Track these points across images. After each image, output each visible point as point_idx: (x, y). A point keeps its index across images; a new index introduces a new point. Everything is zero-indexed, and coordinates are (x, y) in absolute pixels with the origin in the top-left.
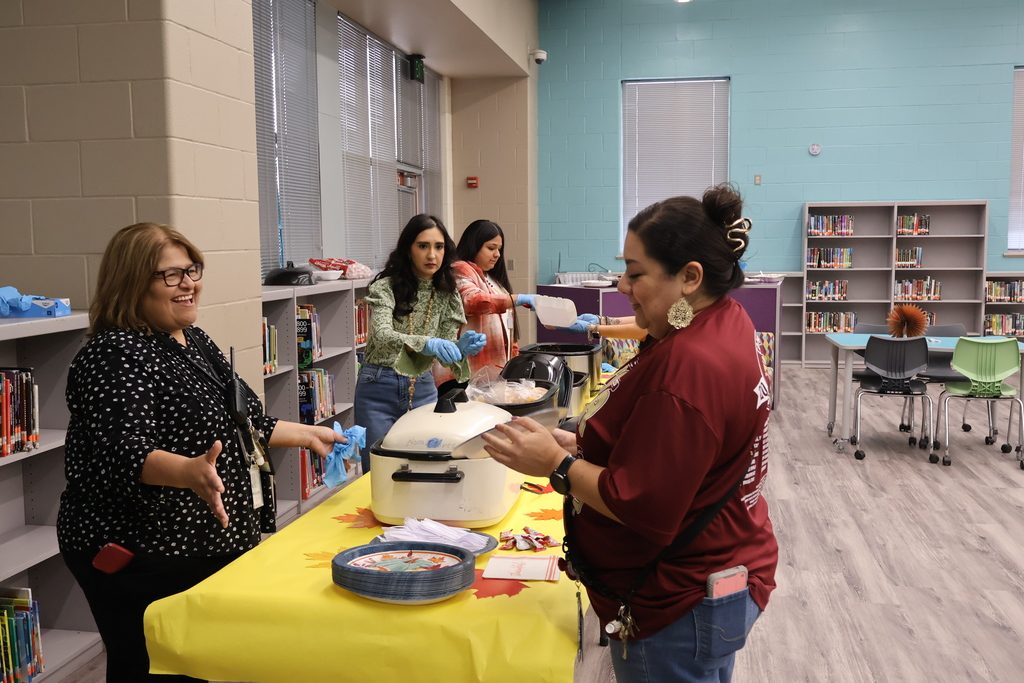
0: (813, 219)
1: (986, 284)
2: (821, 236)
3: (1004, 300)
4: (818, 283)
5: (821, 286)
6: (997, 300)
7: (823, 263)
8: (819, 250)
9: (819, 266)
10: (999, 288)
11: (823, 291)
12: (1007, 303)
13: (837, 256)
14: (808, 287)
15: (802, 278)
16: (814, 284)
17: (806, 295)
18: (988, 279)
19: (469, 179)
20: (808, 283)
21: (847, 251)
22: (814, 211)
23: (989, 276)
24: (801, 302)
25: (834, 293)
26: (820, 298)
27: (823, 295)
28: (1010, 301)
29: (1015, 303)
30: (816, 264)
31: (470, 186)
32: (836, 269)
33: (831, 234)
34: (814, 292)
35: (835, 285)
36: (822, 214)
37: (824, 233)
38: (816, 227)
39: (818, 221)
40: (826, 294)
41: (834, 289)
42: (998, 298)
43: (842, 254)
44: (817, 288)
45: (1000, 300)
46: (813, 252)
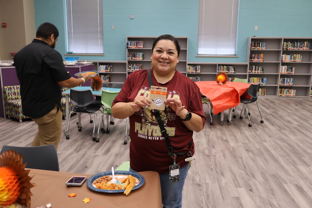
0: (129, 42)
1: (188, 67)
2: (132, 48)
3: (193, 72)
4: (131, 65)
5: (133, 66)
6: (191, 72)
7: (133, 58)
8: (132, 53)
9: (132, 59)
10: (192, 68)
11: (133, 68)
12: (195, 73)
13: (138, 56)
14: (128, 66)
15: (126, 63)
16: (130, 65)
17: (128, 69)
18: (188, 65)
19: (3, 24)
20: (128, 65)
21: (141, 54)
22: (129, 39)
23: (188, 63)
24: (126, 72)
25: (137, 69)
26: (132, 70)
27: (133, 70)
28: (196, 72)
29: (197, 73)
30: (130, 58)
31: (3, 26)
32: (137, 60)
33: (135, 48)
34: (130, 68)
35: (137, 66)
36: (133, 40)
37: (133, 47)
38: (131, 45)
39: (131, 43)
40: (134, 69)
41: (137, 67)
42: (192, 71)
43: (139, 55)
44: (131, 67)
45: (192, 72)
46: (129, 54)
